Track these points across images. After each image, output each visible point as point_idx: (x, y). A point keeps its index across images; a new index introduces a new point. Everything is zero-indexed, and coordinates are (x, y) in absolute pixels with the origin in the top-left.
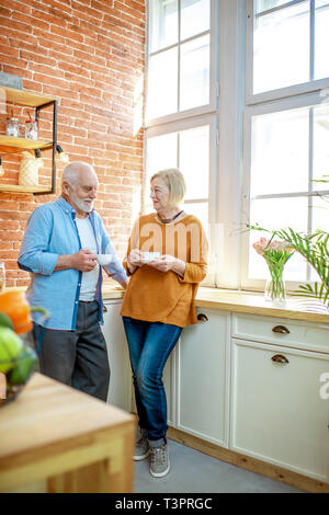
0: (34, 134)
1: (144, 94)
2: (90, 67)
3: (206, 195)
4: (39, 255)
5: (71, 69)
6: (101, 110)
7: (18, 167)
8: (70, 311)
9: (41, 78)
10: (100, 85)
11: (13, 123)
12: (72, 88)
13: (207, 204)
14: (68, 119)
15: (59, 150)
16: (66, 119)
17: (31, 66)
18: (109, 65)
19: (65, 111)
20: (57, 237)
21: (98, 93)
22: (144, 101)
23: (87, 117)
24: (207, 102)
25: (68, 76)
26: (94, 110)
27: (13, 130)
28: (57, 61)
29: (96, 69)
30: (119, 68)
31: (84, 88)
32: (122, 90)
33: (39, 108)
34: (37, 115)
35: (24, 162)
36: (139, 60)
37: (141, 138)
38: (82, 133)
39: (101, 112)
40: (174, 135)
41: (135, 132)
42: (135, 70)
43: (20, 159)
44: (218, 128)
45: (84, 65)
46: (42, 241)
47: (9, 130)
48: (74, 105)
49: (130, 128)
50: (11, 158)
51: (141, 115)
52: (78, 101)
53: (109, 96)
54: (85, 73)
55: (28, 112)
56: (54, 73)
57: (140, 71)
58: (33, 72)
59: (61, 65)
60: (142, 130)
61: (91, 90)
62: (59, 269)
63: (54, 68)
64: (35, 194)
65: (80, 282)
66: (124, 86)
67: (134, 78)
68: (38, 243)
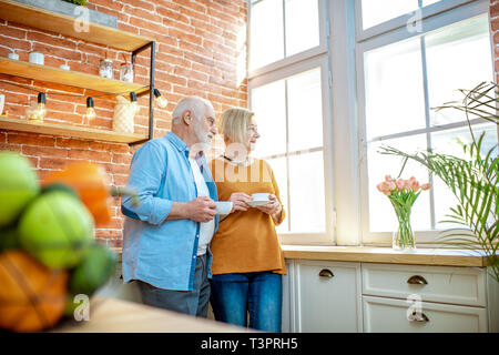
0: (130, 76)
1: (247, 44)
2: (189, 13)
3: (320, 143)
4: (150, 200)
5: (170, 14)
6: (202, 59)
7: (112, 115)
8: (187, 267)
9: (137, 22)
10: (201, 33)
11: (106, 65)
12: (170, 33)
13: (321, 153)
14: (167, 67)
15: (157, 94)
16: (164, 66)
17: (127, 9)
18: (209, 12)
19: (164, 57)
20: (172, 178)
21: (198, 41)
22: (247, 51)
23: (187, 64)
24: (318, 44)
25: (165, 21)
26: (195, 58)
27: (107, 73)
28: (155, 6)
29: (197, 16)
30: (219, 16)
31: (184, 35)
32: (223, 39)
33: (135, 53)
34: (133, 61)
35: (118, 107)
36: (241, 10)
37: (245, 89)
38: (182, 81)
39: (201, 60)
40: (282, 82)
41: (239, 83)
42: (237, 19)
43: (113, 106)
44: (330, 69)
45: (183, 10)
46: (153, 183)
47: (102, 72)
48: (173, 51)
49: (234, 78)
50: (105, 104)
51: (245, 66)
52: (178, 48)
53: (211, 44)
54: (185, 20)
55: (124, 56)
56: (151, 17)
57: (242, 20)
58: (130, 16)
59: (159, 10)
60: (246, 81)
61: (191, 37)
62: (172, 218)
63: (152, 12)
64: (130, 144)
65: (198, 233)
66: (226, 35)
67: (237, 27)
68: (149, 185)
